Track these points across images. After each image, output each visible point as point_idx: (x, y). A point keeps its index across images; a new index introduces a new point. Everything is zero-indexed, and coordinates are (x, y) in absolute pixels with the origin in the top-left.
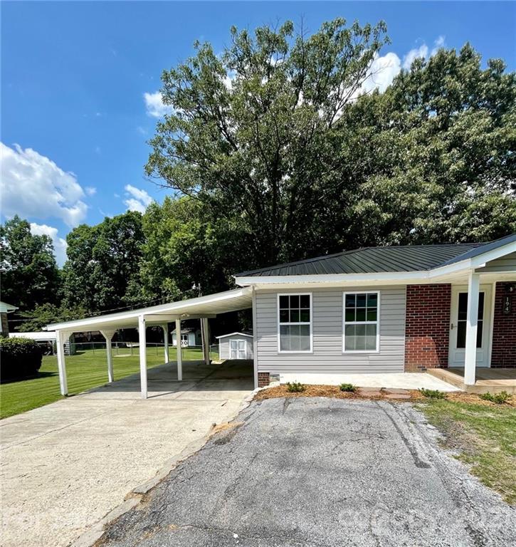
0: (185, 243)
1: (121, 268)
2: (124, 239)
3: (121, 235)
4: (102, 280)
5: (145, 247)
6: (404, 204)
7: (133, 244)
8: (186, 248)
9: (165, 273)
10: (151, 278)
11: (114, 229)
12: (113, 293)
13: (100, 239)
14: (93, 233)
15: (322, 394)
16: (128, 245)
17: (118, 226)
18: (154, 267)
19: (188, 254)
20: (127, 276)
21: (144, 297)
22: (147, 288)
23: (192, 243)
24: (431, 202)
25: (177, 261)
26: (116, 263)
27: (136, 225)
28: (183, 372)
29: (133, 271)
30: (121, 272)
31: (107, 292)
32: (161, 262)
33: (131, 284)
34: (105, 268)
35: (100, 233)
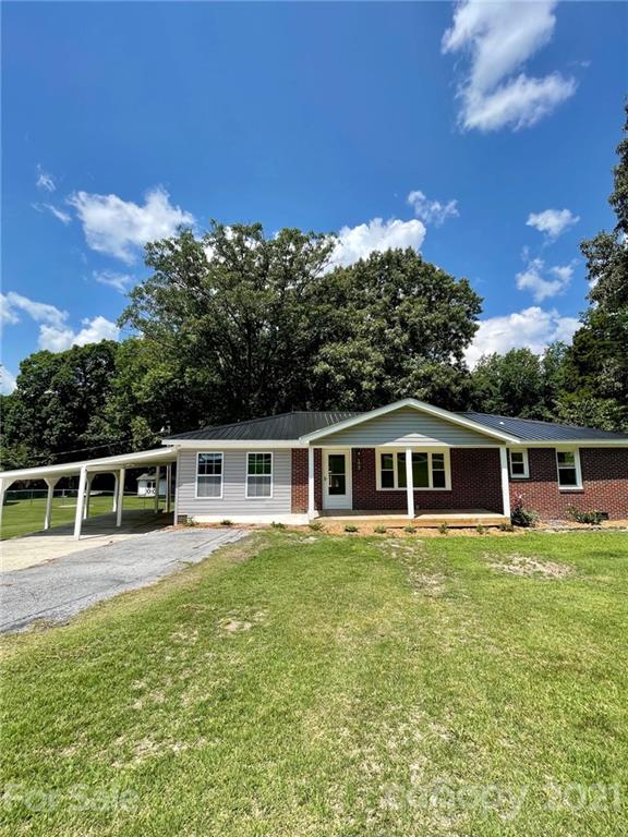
0: (161, 381)
1: (85, 400)
2: (93, 369)
3: (90, 365)
4: (58, 413)
5: (117, 382)
6: (354, 369)
7: (103, 376)
8: (162, 386)
9: (137, 411)
10: (118, 416)
11: (82, 358)
12: (69, 430)
13: (63, 369)
14: (56, 361)
15: (206, 527)
16: (96, 376)
17: (89, 355)
18: (124, 405)
19: (163, 393)
20: (91, 410)
21: (108, 436)
22: (113, 426)
23: (170, 382)
24: (375, 369)
25: (150, 399)
26: (80, 396)
27: (110, 355)
28: (123, 519)
29: (99, 404)
30: (85, 407)
31: (63, 428)
32: (133, 399)
33: (94, 421)
34: (64, 399)
35: (64, 361)
